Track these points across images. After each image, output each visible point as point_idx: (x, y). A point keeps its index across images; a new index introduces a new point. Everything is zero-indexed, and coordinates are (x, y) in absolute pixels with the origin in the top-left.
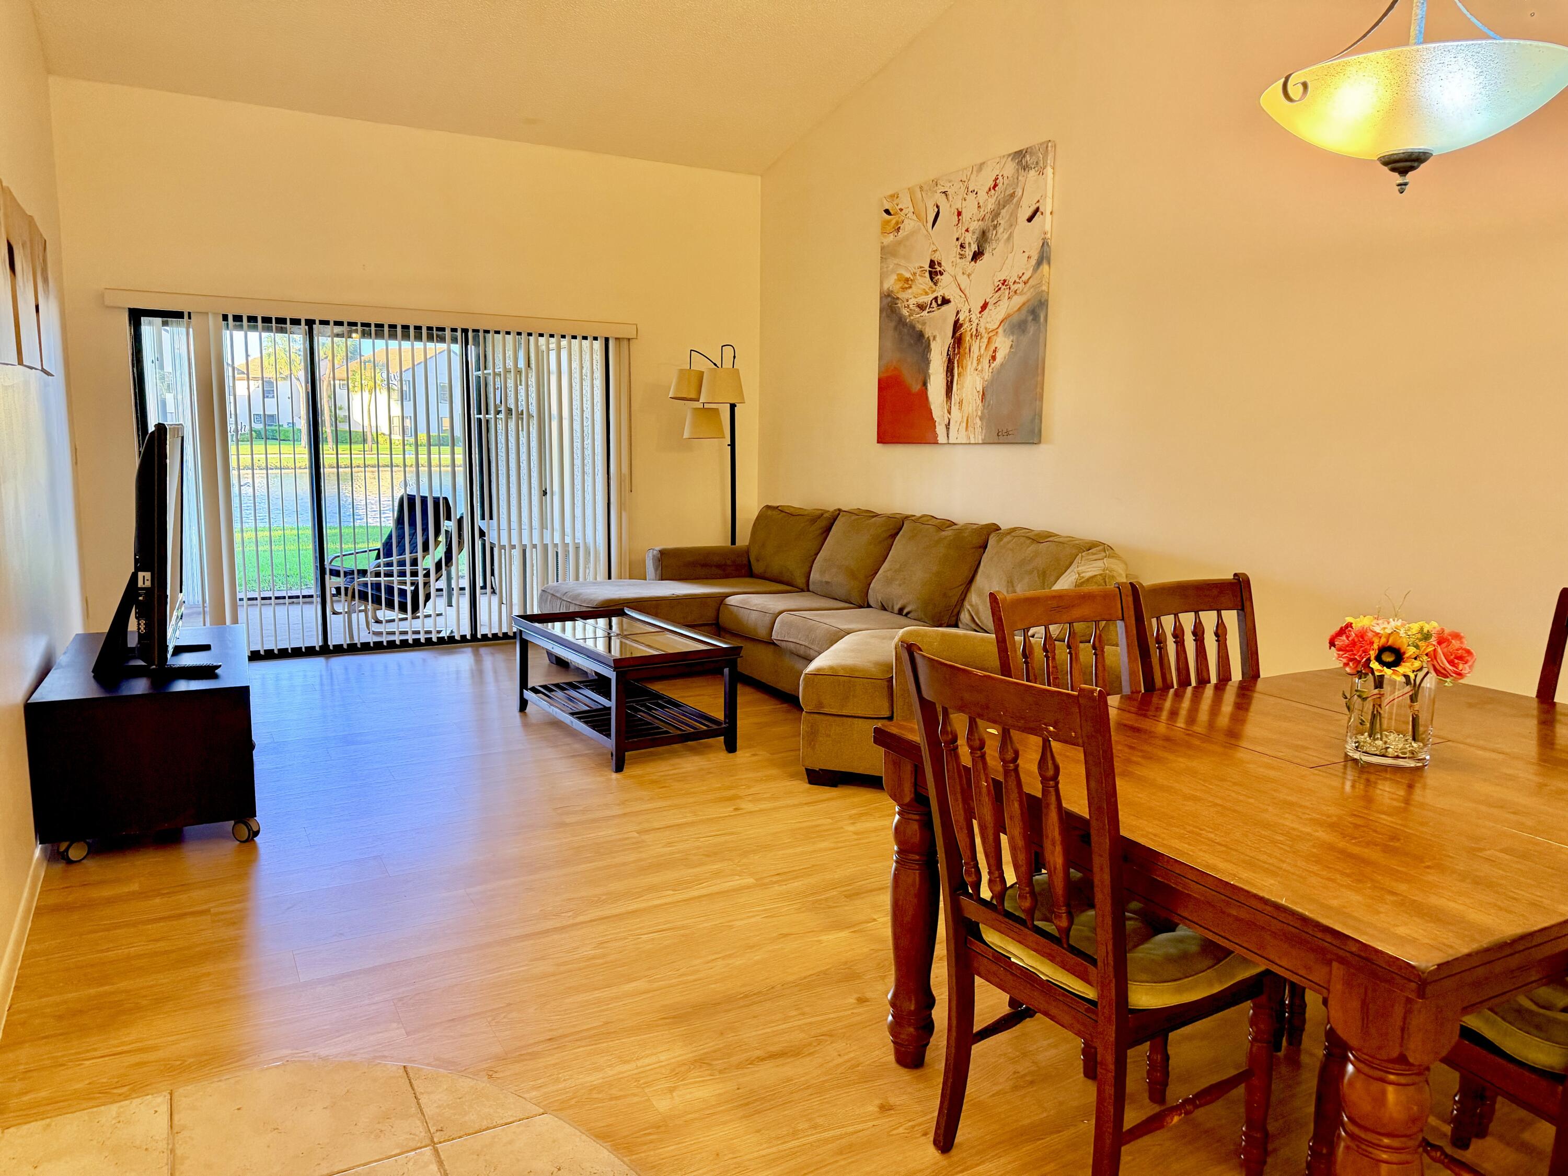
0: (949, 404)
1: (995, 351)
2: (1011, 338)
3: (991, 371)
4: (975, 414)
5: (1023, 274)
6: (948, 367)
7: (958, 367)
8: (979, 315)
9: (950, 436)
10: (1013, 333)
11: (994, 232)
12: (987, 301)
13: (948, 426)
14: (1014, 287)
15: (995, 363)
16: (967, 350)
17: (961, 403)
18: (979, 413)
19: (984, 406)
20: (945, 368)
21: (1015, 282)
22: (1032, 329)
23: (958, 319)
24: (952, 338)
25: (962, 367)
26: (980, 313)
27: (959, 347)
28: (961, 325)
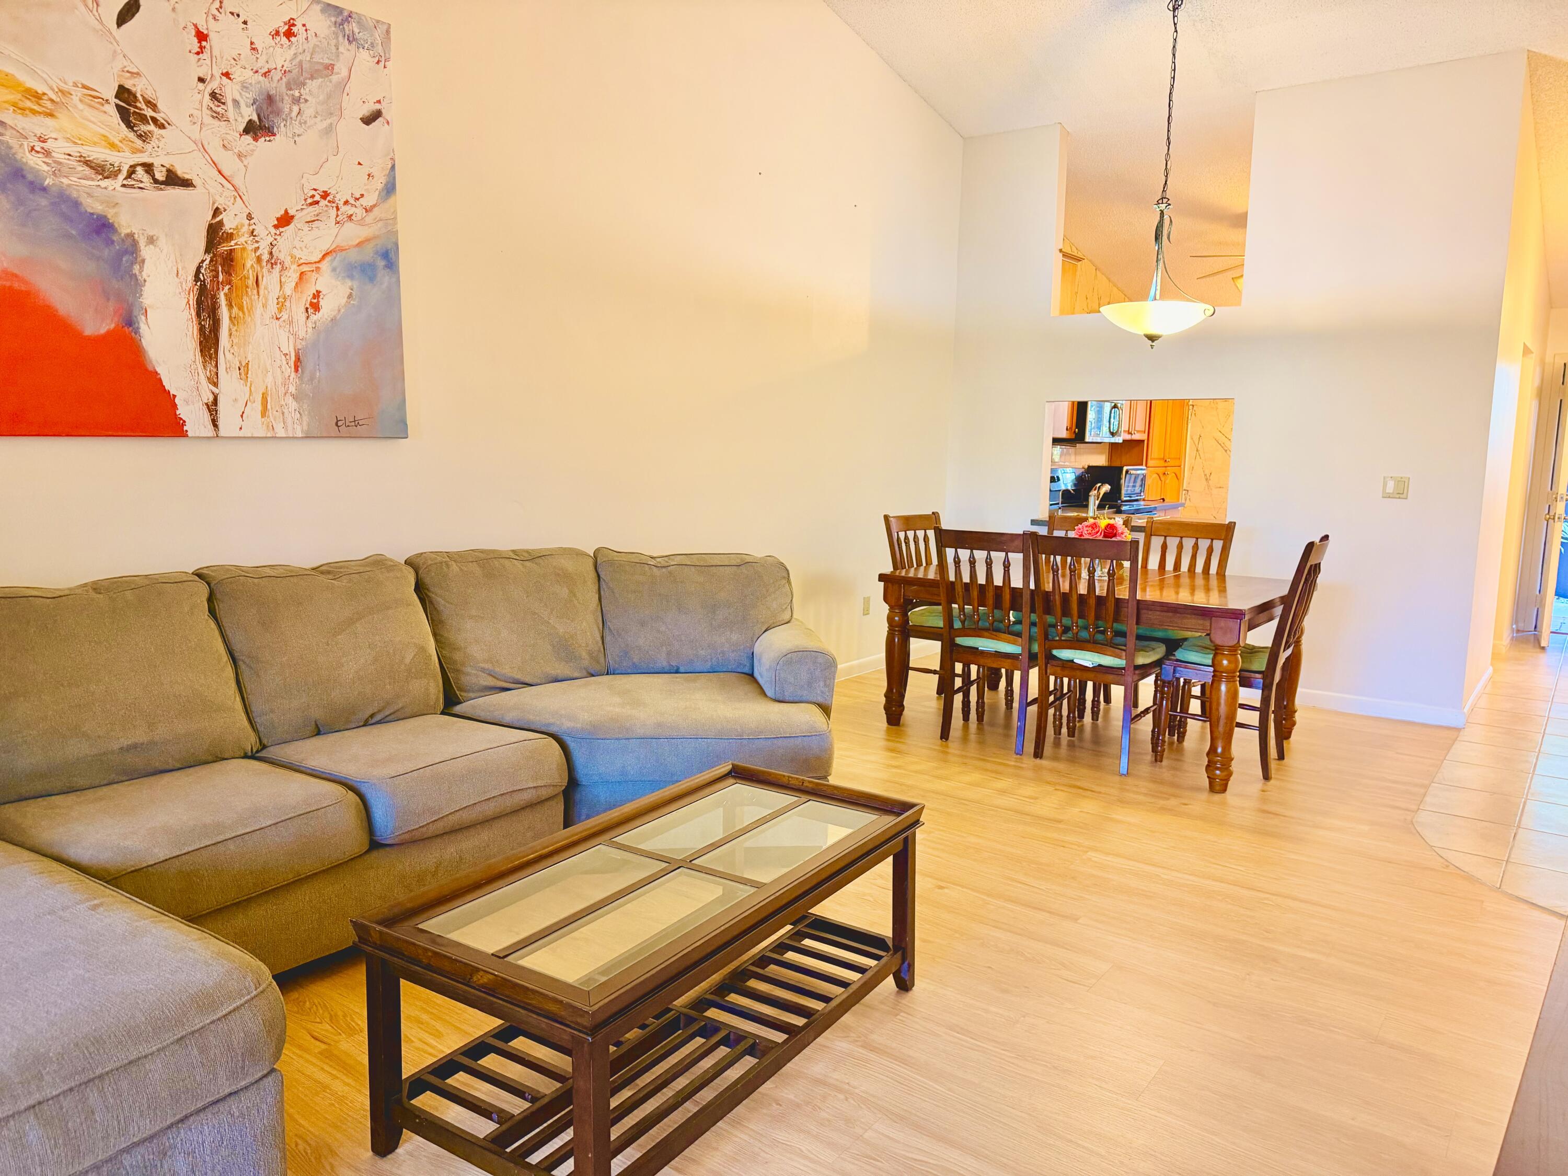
0: (210, 367)
1: (317, 295)
2: (349, 283)
3: (310, 325)
4: (282, 390)
5: (362, 195)
6: (199, 302)
7: (230, 306)
8: (273, 231)
9: (221, 423)
10: (351, 277)
11: (296, 109)
12: (291, 212)
13: (213, 407)
14: (349, 210)
15: (319, 315)
16: (251, 282)
17: (244, 370)
18: (292, 389)
19: (301, 378)
20: (193, 302)
21: (346, 203)
22: (384, 278)
23: (221, 223)
24: (207, 251)
25: (241, 308)
26: (276, 227)
27: (228, 273)
28: (230, 237)
